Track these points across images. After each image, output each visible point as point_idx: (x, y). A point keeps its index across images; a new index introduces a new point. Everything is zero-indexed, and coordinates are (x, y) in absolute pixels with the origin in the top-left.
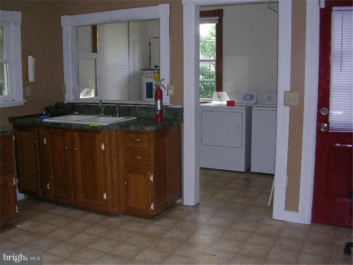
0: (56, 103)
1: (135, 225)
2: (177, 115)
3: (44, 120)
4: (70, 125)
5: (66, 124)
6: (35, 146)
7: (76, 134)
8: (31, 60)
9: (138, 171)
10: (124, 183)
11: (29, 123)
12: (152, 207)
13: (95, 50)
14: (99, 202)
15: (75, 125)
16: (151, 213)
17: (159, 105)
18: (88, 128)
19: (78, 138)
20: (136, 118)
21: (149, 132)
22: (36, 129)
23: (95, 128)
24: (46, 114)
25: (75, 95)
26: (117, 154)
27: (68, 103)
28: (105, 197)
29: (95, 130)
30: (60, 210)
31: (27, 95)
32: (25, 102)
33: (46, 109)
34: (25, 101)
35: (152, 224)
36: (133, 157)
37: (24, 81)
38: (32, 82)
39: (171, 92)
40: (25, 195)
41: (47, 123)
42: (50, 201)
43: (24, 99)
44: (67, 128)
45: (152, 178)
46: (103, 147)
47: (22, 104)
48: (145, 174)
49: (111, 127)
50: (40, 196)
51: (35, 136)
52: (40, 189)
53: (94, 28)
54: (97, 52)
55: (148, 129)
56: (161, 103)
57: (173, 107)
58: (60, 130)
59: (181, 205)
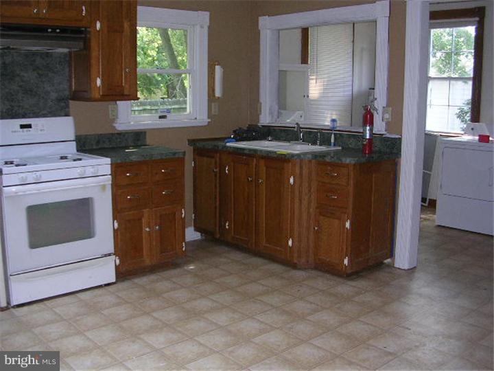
0: (249, 125)
1: (323, 282)
2: (392, 147)
3: (228, 144)
4: (255, 151)
5: (250, 150)
6: (216, 175)
7: (262, 162)
8: (218, 70)
9: (332, 214)
10: (314, 228)
11: (210, 147)
12: (346, 262)
13: (304, 60)
14: (283, 250)
15: (261, 151)
16: (344, 269)
17: (368, 132)
18: (275, 156)
19: (265, 168)
20: (340, 148)
21: (348, 165)
22: (218, 155)
23: (283, 156)
24: (233, 138)
25: (272, 117)
26: (310, 191)
27: (263, 126)
28: (290, 243)
29: (284, 159)
30: (238, 256)
31: (213, 113)
32: (209, 122)
33: (234, 131)
34: (210, 120)
35: (343, 283)
36: (327, 196)
37: (209, 96)
38: (219, 98)
39: (387, 116)
40: (201, 235)
41: (230, 147)
42: (228, 244)
43: (209, 118)
44: (253, 154)
45: (348, 225)
46: (292, 180)
47: (206, 124)
48: (339, 219)
49: (302, 156)
50: (218, 236)
51: (216, 162)
52: (217, 228)
53: (305, 32)
54: (307, 63)
55: (348, 161)
56: (371, 130)
57: (388, 136)
58: (244, 157)
59: (391, 266)
